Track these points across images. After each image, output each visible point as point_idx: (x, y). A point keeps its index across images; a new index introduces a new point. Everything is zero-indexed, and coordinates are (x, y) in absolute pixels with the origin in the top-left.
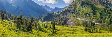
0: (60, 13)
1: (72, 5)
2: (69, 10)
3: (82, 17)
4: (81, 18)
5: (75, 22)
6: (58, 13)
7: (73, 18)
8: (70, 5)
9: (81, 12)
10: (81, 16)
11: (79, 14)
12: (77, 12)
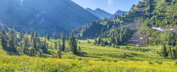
0: (118, 20)
1: (146, 2)
2: (138, 12)
3: (169, 23)
4: (167, 26)
5: (150, 36)
6: (114, 21)
7: (146, 28)
8: (140, 2)
9: (166, 14)
10: (166, 22)
11: (161, 18)
12: (155, 14)
